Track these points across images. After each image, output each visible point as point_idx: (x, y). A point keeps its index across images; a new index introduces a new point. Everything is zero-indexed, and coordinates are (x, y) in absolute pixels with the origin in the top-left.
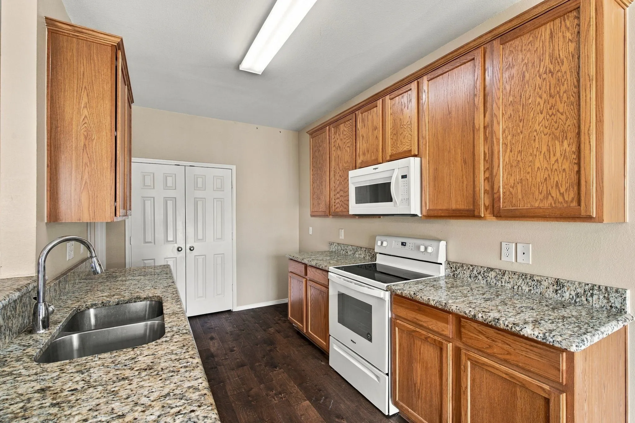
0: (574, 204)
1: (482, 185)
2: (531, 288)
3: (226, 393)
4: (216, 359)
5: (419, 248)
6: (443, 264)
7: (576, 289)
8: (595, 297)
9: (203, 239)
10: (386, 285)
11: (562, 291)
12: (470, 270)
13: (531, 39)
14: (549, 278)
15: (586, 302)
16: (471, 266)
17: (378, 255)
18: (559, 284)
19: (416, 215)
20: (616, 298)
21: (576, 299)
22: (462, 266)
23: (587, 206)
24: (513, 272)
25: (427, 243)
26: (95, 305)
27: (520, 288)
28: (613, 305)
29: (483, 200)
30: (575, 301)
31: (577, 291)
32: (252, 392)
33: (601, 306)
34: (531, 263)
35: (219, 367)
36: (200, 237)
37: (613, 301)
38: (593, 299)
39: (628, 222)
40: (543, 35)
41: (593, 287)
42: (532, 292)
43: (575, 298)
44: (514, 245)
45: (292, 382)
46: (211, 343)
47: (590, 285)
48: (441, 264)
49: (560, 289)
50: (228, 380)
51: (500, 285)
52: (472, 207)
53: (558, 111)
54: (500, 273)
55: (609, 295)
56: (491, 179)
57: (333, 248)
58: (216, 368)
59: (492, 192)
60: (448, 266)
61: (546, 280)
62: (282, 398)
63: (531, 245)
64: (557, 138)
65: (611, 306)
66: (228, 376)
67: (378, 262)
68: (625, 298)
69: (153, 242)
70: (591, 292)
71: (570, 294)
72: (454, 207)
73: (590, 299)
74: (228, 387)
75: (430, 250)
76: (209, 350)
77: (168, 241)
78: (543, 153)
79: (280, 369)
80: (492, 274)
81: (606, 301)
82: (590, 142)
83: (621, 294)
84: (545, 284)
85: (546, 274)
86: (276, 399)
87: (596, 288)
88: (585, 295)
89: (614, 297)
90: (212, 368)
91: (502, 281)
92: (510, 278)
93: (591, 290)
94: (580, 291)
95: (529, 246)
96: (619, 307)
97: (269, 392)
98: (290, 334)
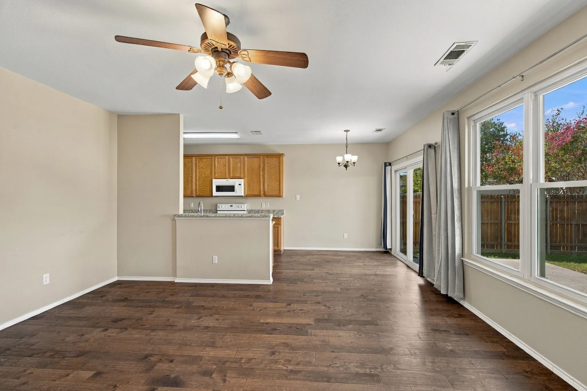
0: (279, 194)
1: (262, 189)
5: (239, 207)
19: (243, 196)
23: (281, 195)
25: (241, 205)
29: (262, 192)
39: (284, 197)
48: (245, 211)
52: (259, 194)
56: (264, 188)
59: (264, 191)
72: (256, 194)
75: (243, 207)
85: (276, 209)
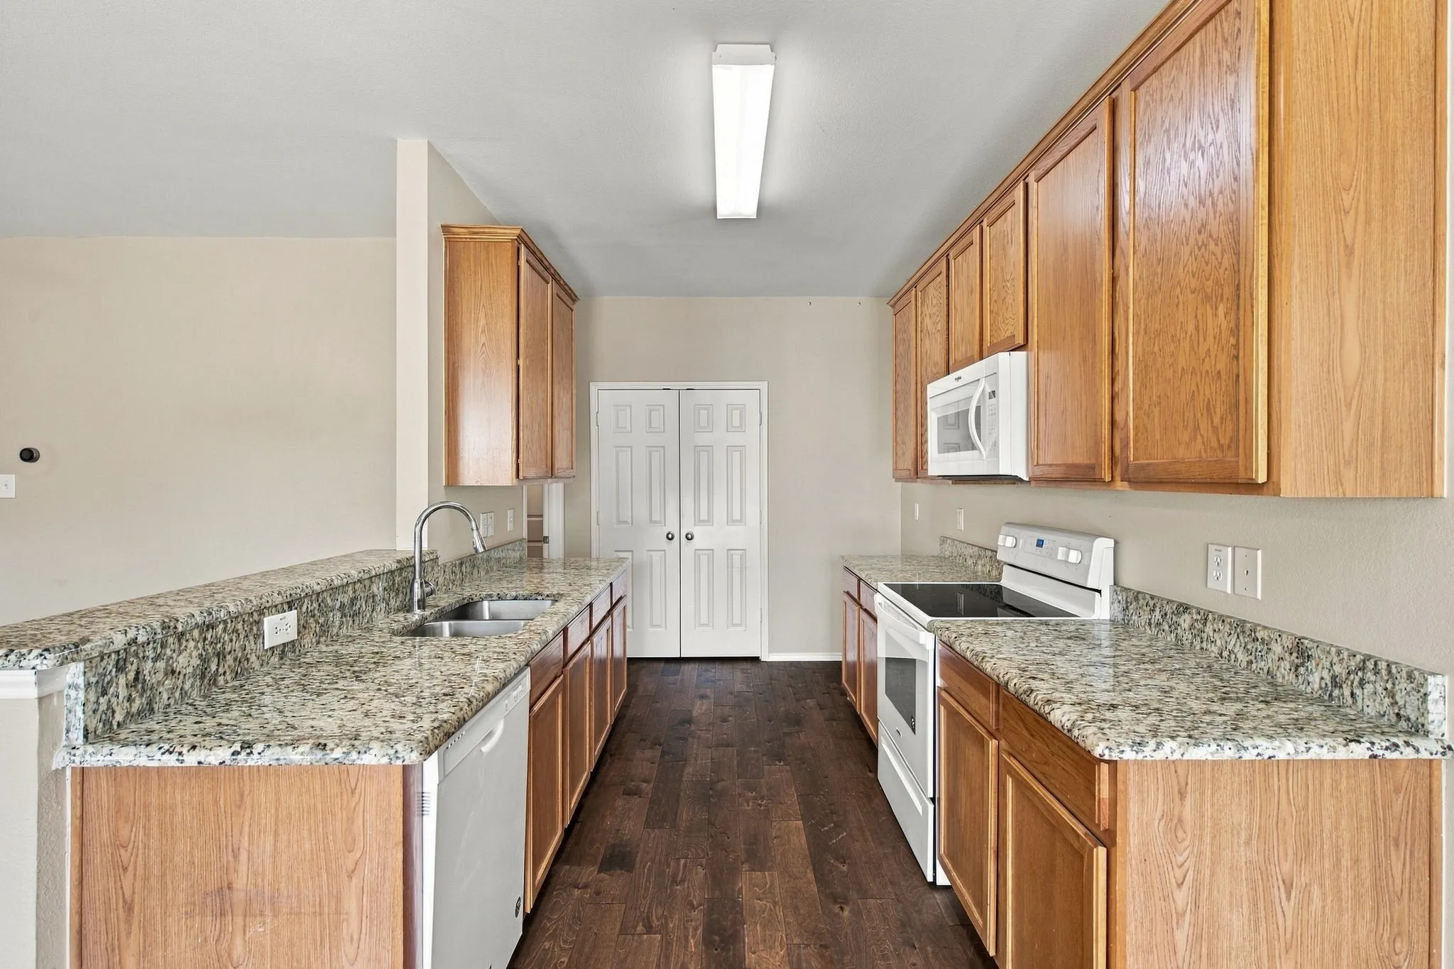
1: (1105, 410)
2: (1252, 658)
3: (682, 776)
4: (693, 728)
6: (1106, 592)
7: (1332, 665)
8: (1369, 688)
9: (709, 521)
10: (929, 618)
11: (1307, 670)
12: (1148, 608)
13: (1174, 72)
14: (1284, 636)
15: (1350, 700)
16: (1152, 597)
17: (1006, 568)
18: (1301, 652)
19: (1016, 478)
20: (1408, 693)
21: (1332, 691)
22: (1136, 599)
23: (1248, 458)
24: (1222, 616)
25: (1071, 541)
26: (491, 596)
27: (1233, 657)
28: (1402, 712)
29: (1109, 444)
30: (1330, 695)
31: (1334, 671)
32: (719, 786)
33: (1379, 713)
34: (1259, 597)
35: (690, 740)
36: (704, 516)
37: (1401, 703)
38: (1363, 694)
39: (1445, 496)
40: (1191, 60)
41: (1364, 662)
42: (1254, 666)
43: (1330, 689)
44: (1230, 549)
45: (793, 789)
46: (698, 702)
47: (1358, 658)
48: (1103, 593)
49: (1302, 665)
50: (693, 760)
51: (1198, 647)
53: (1211, 236)
54: (1199, 617)
55: (1394, 684)
57: (948, 550)
58: (685, 739)
60: (1115, 597)
61: (1279, 639)
62: (760, 805)
63: (1259, 553)
64: (1207, 298)
65: (1398, 715)
66: (697, 754)
67: (1004, 582)
68: (1425, 694)
69: (630, 521)
70: (1360, 674)
71: (1322, 678)
72: (1070, 459)
73: (1358, 692)
74: (689, 770)
76: (691, 711)
77: (651, 521)
78: (1189, 333)
79: (785, 765)
80: (1185, 620)
81: (1387, 701)
82: (1252, 307)
83: (1418, 686)
84: (1277, 649)
85: (1280, 624)
86: (751, 804)
87: (1370, 665)
88: (1349, 683)
89: (1404, 692)
90: (681, 739)
91: (1202, 638)
92: (1215, 631)
93: (1360, 669)
94: (1340, 670)
95: (1256, 555)
96: (1413, 718)
97: (746, 792)
98: (842, 715)
